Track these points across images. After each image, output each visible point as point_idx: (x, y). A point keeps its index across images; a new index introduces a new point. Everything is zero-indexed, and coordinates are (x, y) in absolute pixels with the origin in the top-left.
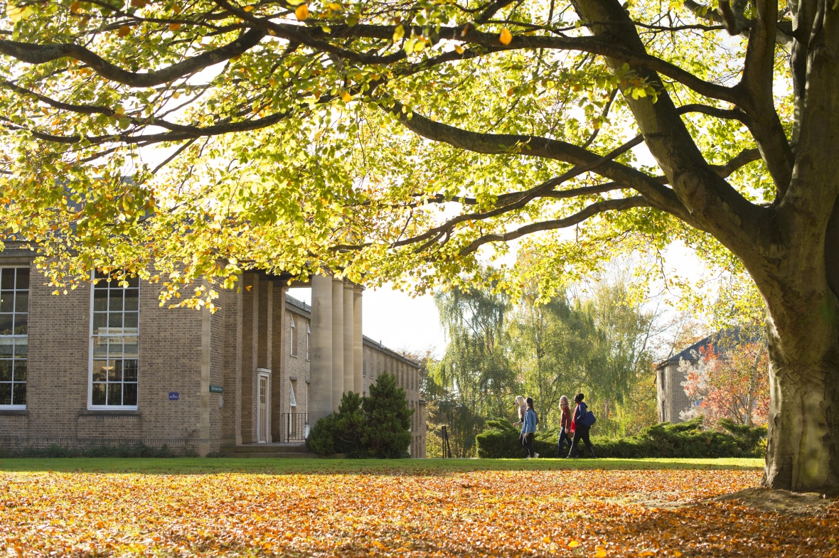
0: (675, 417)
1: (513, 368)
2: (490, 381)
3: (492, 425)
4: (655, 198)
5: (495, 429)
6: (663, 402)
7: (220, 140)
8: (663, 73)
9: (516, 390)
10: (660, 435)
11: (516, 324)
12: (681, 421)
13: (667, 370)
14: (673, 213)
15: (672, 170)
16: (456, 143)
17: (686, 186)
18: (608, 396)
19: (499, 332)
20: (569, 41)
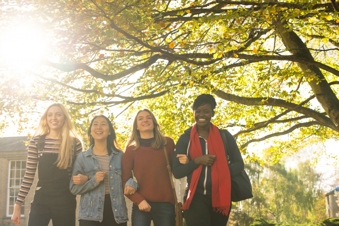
0: (334, 215)
1: (265, 197)
2: (255, 203)
3: (257, 220)
4: (321, 121)
5: (258, 222)
6: (329, 210)
7: (142, 102)
8: (322, 68)
9: (266, 206)
10: (328, 223)
11: (265, 179)
12: (337, 217)
13: (330, 196)
14: (329, 127)
15: (327, 108)
16: (238, 102)
17: (334, 115)
18: (305, 208)
19: (258, 182)
20: (282, 57)
